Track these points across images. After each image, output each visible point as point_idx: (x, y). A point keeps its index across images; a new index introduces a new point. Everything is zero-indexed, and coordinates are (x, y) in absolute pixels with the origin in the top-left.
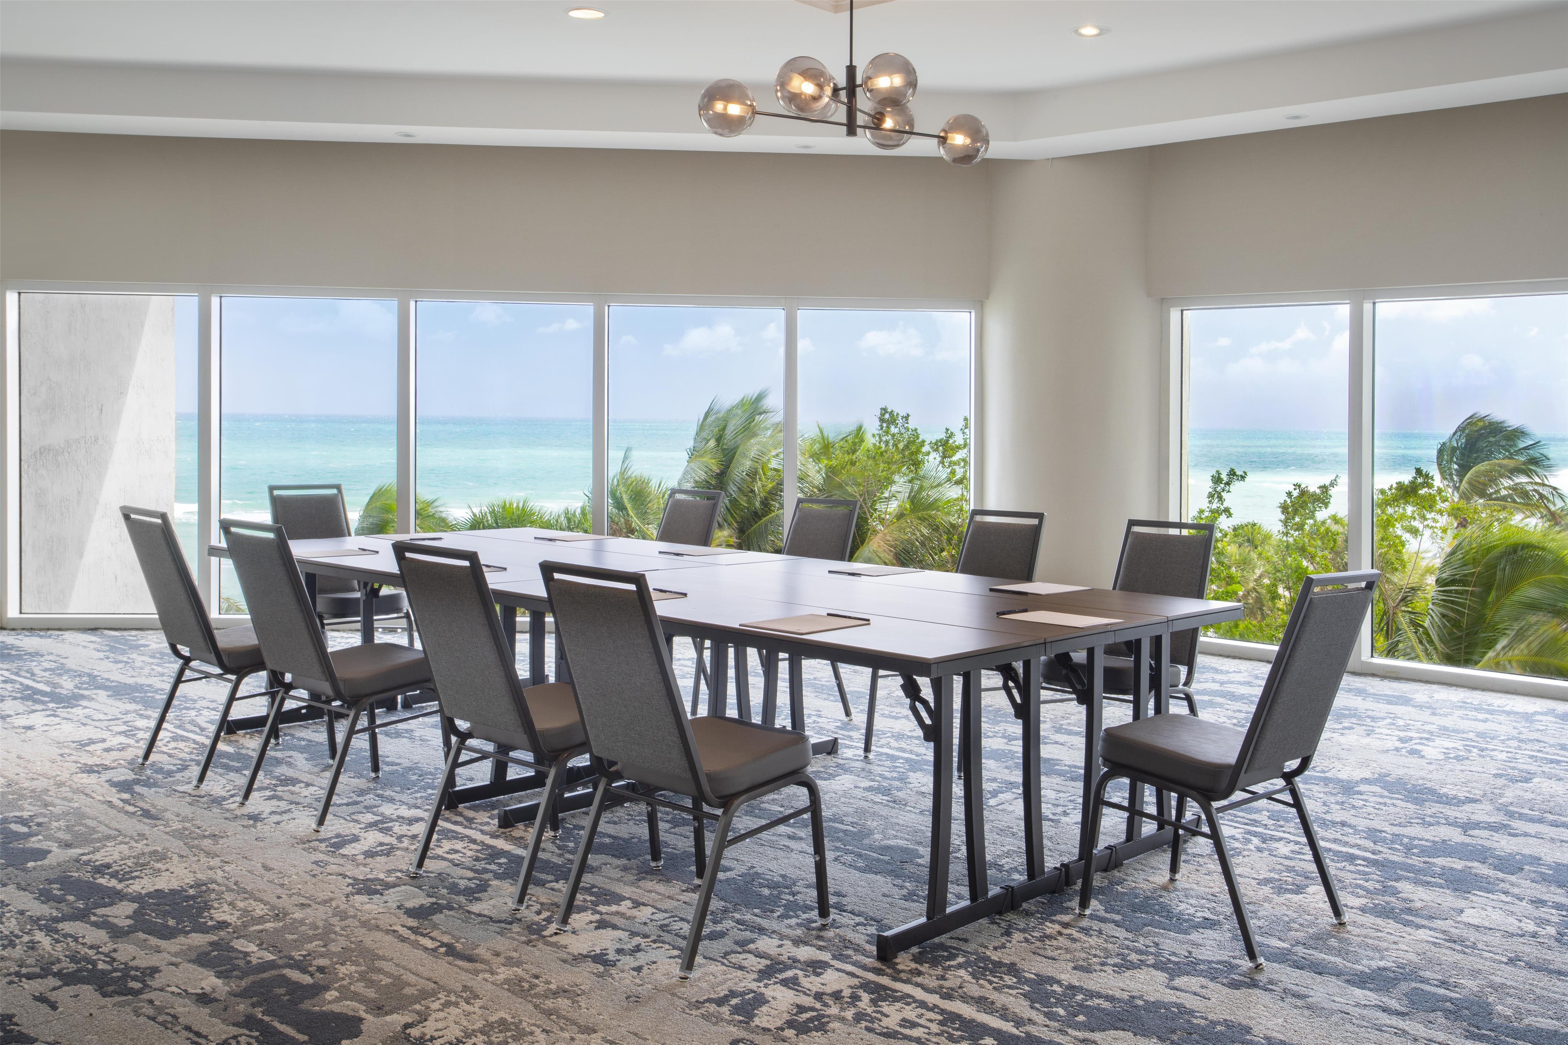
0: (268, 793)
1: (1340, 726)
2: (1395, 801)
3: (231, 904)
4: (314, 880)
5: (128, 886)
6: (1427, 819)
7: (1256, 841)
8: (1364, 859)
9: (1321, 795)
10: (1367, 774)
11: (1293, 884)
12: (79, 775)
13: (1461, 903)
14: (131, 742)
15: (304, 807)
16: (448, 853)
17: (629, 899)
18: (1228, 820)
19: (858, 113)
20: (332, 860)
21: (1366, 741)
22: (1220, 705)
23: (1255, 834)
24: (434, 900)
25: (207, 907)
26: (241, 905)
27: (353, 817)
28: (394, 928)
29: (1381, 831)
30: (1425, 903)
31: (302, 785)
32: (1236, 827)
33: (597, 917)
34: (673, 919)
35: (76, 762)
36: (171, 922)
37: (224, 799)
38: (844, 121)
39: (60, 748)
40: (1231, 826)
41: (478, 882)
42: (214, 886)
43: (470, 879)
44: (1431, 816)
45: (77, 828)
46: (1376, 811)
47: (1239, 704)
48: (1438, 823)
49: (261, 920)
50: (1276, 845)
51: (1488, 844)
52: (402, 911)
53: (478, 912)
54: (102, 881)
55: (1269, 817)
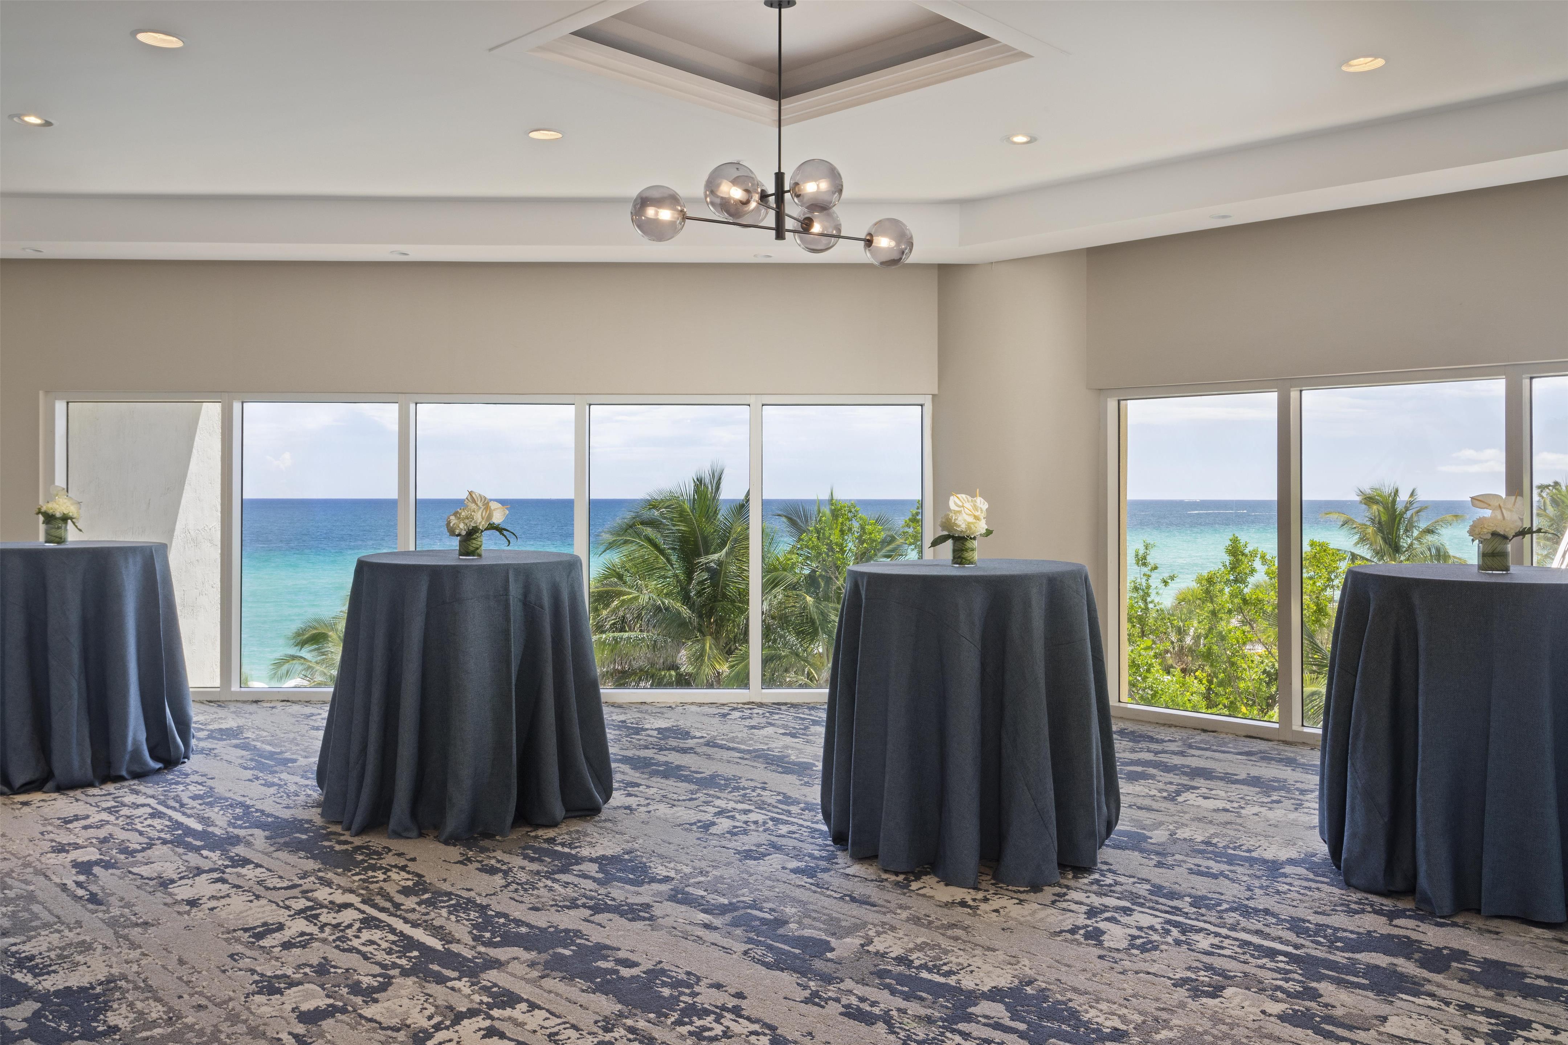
0: (216, 875)
1: (1269, 800)
2: (1320, 885)
3: (131, 1005)
4: (222, 976)
5: (40, 983)
6: (1353, 906)
7: (1175, 932)
8: (1286, 954)
9: (1245, 878)
10: (1293, 854)
11: (1210, 985)
12: (49, 855)
13: (1383, 1009)
14: (112, 818)
15: (243, 891)
16: (363, 944)
17: (527, 1001)
18: (1149, 908)
19: (787, 218)
20: (248, 953)
21: (1293, 816)
22: (1153, 777)
23: (1176, 925)
24: (331, 1001)
25: (106, 1007)
26: (139, 1005)
27: (287, 902)
28: (280, 1036)
29: (1304, 921)
30: (1347, 1010)
31: (252, 866)
32: (1156, 916)
33: (488, 1023)
34: (564, 1026)
35: (52, 841)
36: (64, 1027)
37: (173, 881)
38: (773, 225)
39: (44, 825)
40: (1151, 915)
41: (381, 979)
42: (122, 983)
43: (374, 976)
44: (1356, 903)
45: (21, 914)
46: (1300, 897)
47: (1172, 775)
48: (1363, 911)
49: (154, 1024)
50: (1196, 937)
51: (1414, 936)
52: (295, 1015)
53: (369, 1016)
54: (18, 976)
55: (1191, 905)
